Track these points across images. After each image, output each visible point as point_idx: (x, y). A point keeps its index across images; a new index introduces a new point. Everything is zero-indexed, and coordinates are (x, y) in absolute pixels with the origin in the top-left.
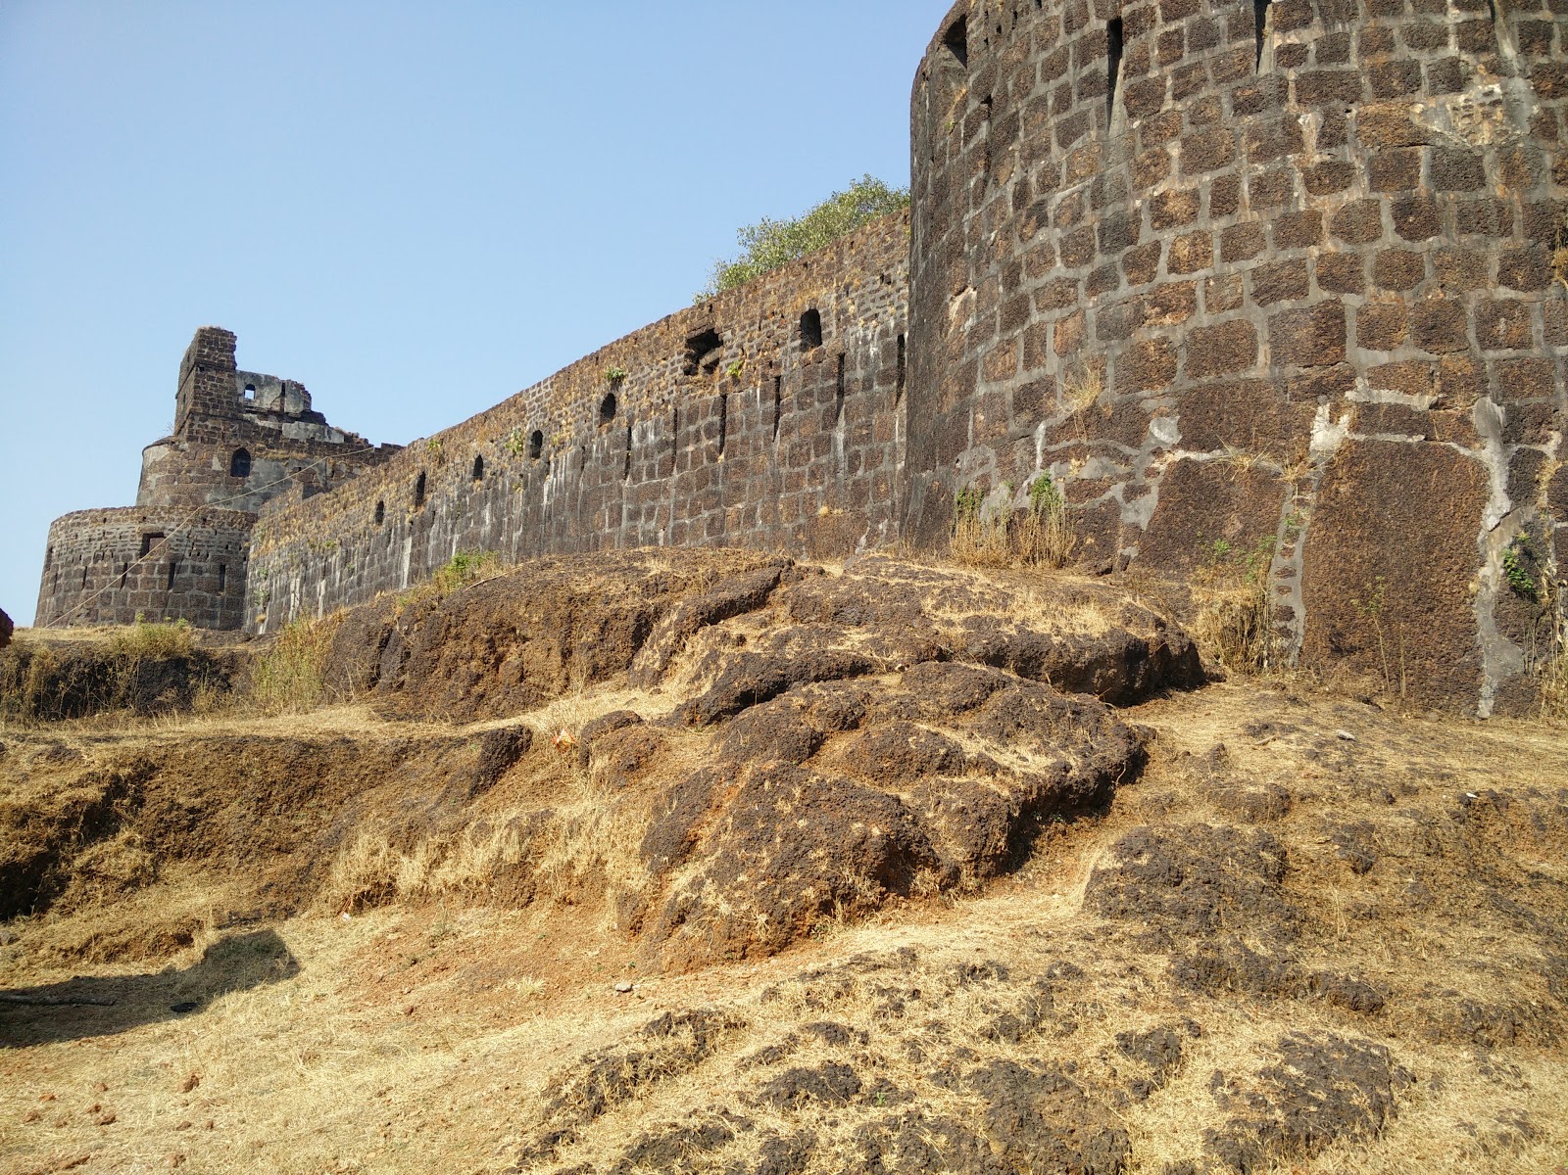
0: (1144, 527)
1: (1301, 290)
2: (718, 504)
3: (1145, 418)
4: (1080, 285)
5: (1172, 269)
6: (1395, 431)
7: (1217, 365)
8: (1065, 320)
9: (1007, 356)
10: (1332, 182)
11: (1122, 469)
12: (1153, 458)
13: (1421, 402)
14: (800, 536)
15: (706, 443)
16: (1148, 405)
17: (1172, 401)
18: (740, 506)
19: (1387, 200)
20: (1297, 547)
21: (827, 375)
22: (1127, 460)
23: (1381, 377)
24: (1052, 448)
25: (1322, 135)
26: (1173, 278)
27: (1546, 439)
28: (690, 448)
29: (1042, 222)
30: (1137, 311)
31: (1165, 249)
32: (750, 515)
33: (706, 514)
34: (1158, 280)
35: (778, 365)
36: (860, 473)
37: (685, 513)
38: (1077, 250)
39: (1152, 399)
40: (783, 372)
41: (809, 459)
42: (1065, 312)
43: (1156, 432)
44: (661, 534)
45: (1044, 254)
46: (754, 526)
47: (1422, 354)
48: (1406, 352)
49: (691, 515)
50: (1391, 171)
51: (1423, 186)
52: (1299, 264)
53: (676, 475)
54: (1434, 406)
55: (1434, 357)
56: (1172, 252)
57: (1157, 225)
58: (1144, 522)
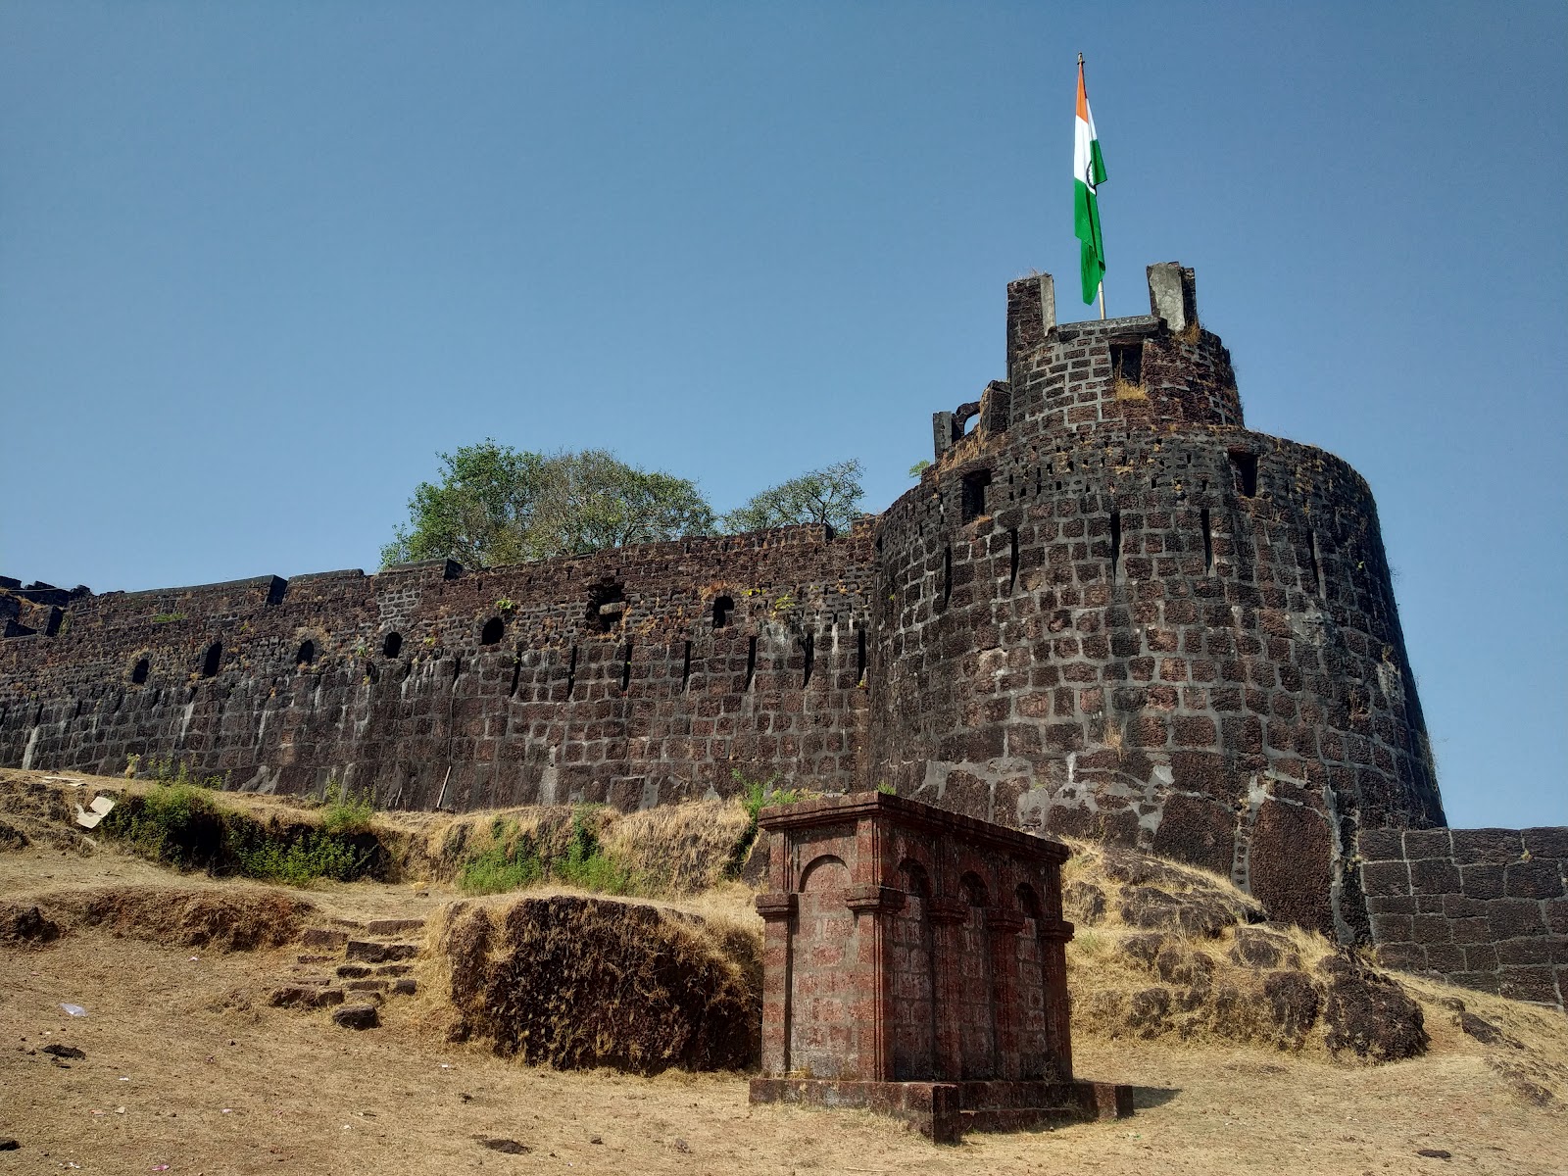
0: (1155, 830)
1: (1237, 708)
2: (621, 733)
3: (1149, 765)
4: (1098, 671)
5: (1164, 676)
6: (1291, 798)
7: (1193, 740)
8: (1088, 690)
9: (1040, 703)
10: (1250, 648)
11: (1137, 793)
12: (1157, 790)
13: (1300, 783)
14: (707, 773)
15: (606, 681)
16: (1151, 757)
17: (1168, 758)
18: (644, 739)
19: (1277, 665)
20: (1246, 857)
21: (739, 650)
22: (1140, 789)
23: (1281, 766)
24: (1083, 770)
25: (1244, 620)
26: (1164, 682)
27: (1354, 814)
28: (592, 682)
29: (1067, 623)
30: (1141, 697)
31: (1158, 664)
32: (654, 749)
33: (606, 740)
34: (1154, 681)
35: (690, 633)
36: (769, 732)
37: (582, 735)
38: (1094, 647)
39: (1152, 752)
40: (694, 639)
41: (718, 713)
42: (1089, 685)
43: (1157, 773)
44: (553, 750)
45: (1070, 644)
46: (659, 757)
47: (1298, 756)
48: (1290, 754)
49: (588, 737)
50: (1278, 650)
51: (1293, 661)
52: (1236, 691)
53: (573, 703)
54: (1306, 786)
55: (1303, 759)
56: (1162, 667)
57: (1151, 647)
58: (1154, 827)
